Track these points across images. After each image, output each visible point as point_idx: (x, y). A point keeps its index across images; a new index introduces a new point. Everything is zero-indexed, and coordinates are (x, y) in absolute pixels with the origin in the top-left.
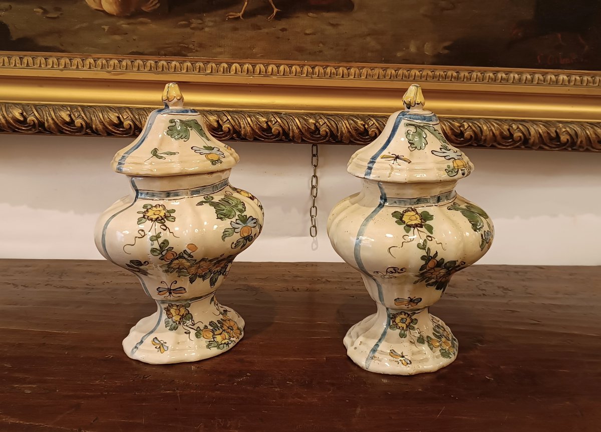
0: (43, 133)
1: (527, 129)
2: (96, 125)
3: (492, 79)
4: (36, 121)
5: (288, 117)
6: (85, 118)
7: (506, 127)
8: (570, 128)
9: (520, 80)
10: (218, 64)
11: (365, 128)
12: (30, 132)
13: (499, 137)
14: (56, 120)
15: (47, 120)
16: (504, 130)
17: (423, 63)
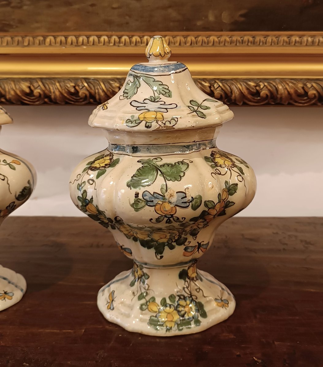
1: (320, 87)
3: (286, 42)
7: (300, 85)
9: (313, 42)
10: (35, 37)
13: (294, 96)
16: (298, 88)
17: (222, 30)
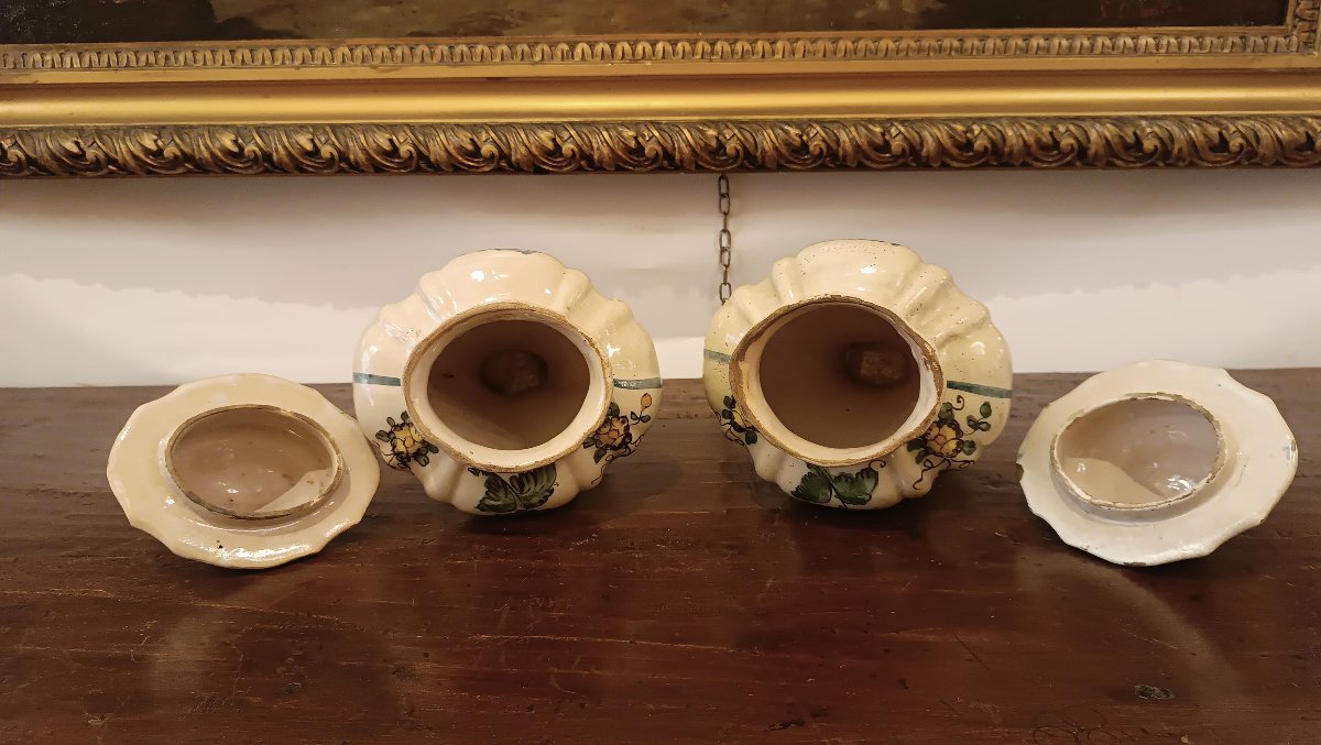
0: (272, 172)
1: (1082, 132)
2: (355, 156)
3: (1021, 49)
4: (259, 153)
5: (672, 127)
6: (337, 143)
7: (1046, 129)
8: (1159, 126)
9: (1070, 48)
10: (552, 45)
11: (802, 140)
12: (250, 171)
13: (1034, 148)
14: (290, 149)
15: (277, 150)
16: (1042, 134)
17: (901, 28)
